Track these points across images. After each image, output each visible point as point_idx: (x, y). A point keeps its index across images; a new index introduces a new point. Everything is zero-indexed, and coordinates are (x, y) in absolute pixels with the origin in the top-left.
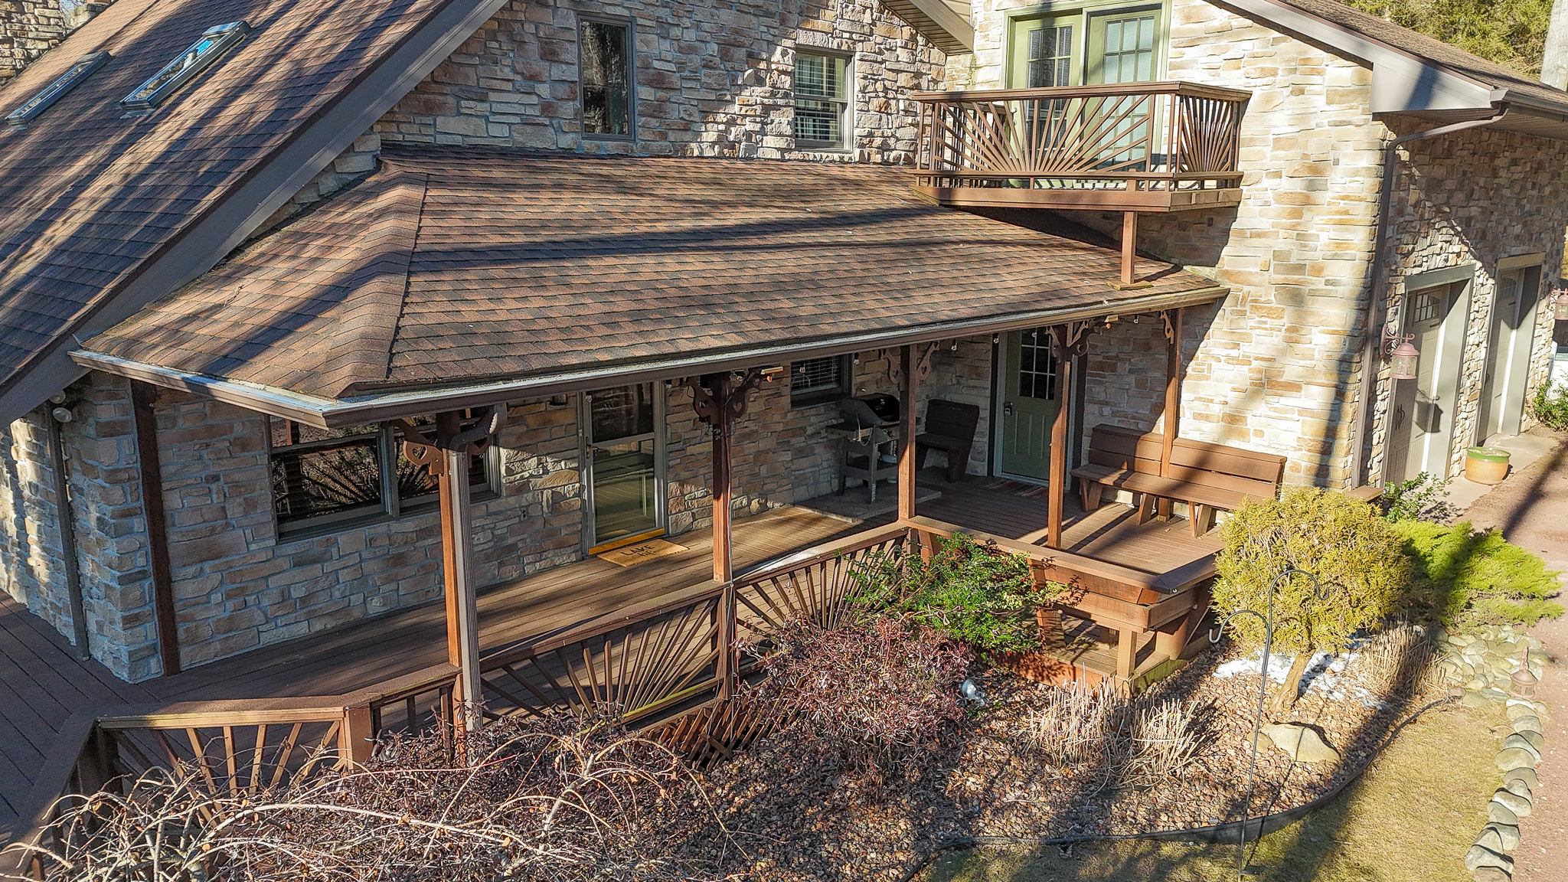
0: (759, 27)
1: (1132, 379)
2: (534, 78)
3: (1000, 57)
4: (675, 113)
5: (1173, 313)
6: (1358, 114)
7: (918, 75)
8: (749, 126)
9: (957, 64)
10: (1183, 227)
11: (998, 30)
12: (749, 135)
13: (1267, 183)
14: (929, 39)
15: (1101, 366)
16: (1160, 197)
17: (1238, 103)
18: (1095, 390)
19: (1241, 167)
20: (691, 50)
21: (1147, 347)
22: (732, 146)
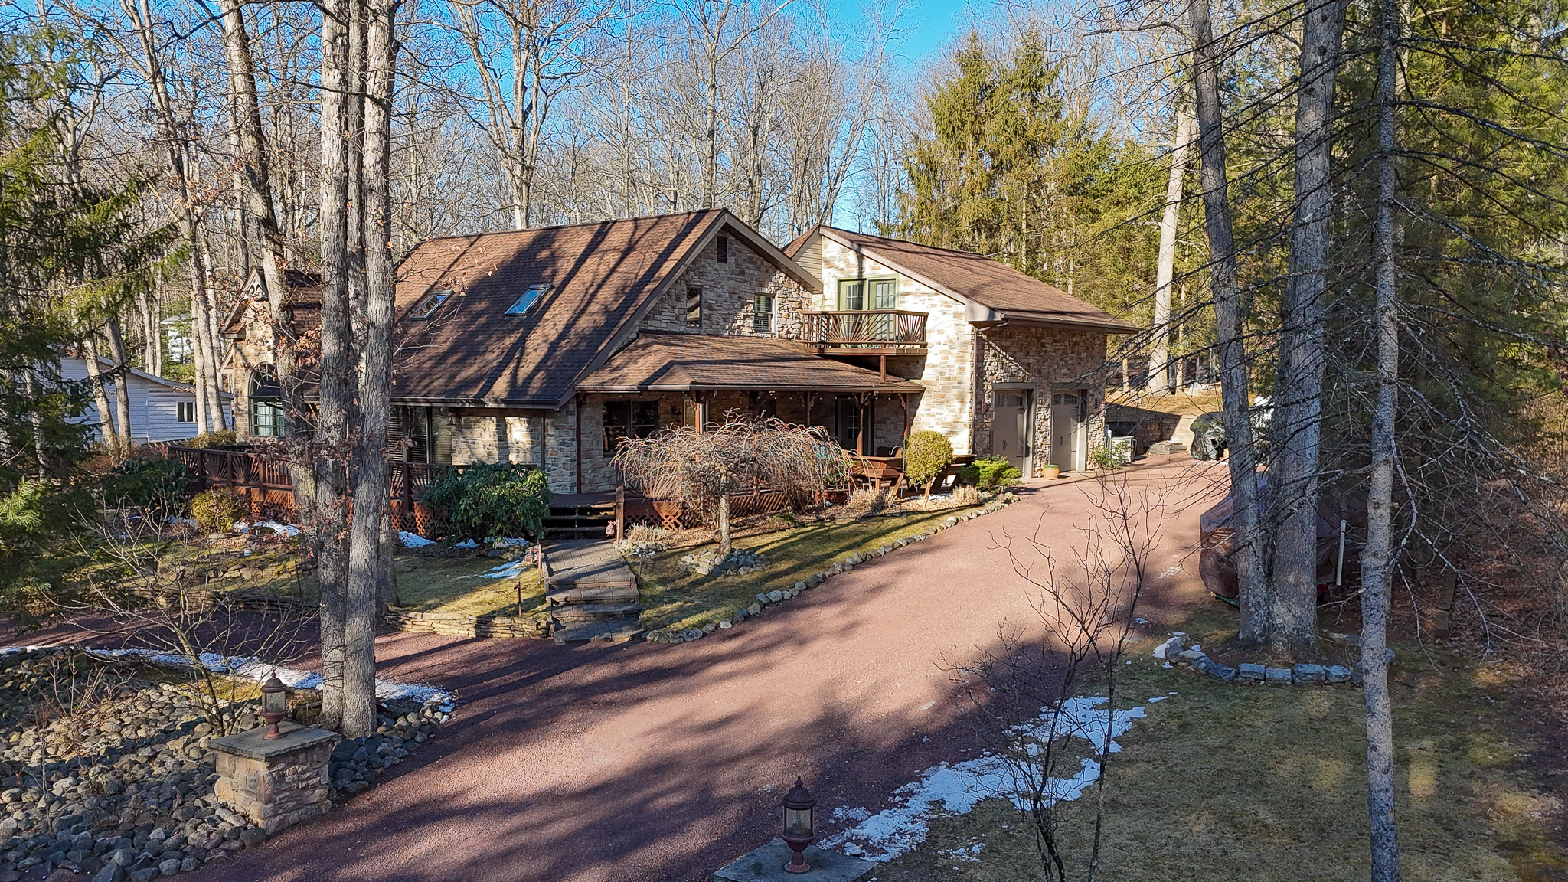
0: (742, 286)
1: (892, 426)
2: (674, 307)
3: (835, 296)
4: (715, 319)
5: (904, 395)
6: (964, 321)
7: (801, 303)
8: (739, 323)
9: (816, 298)
10: (908, 364)
11: (834, 285)
12: (739, 327)
13: (936, 346)
14: (805, 288)
15: (880, 422)
16: (891, 351)
17: (926, 316)
18: (878, 432)
19: (927, 341)
20: (720, 296)
21: (897, 413)
22: (733, 331)
